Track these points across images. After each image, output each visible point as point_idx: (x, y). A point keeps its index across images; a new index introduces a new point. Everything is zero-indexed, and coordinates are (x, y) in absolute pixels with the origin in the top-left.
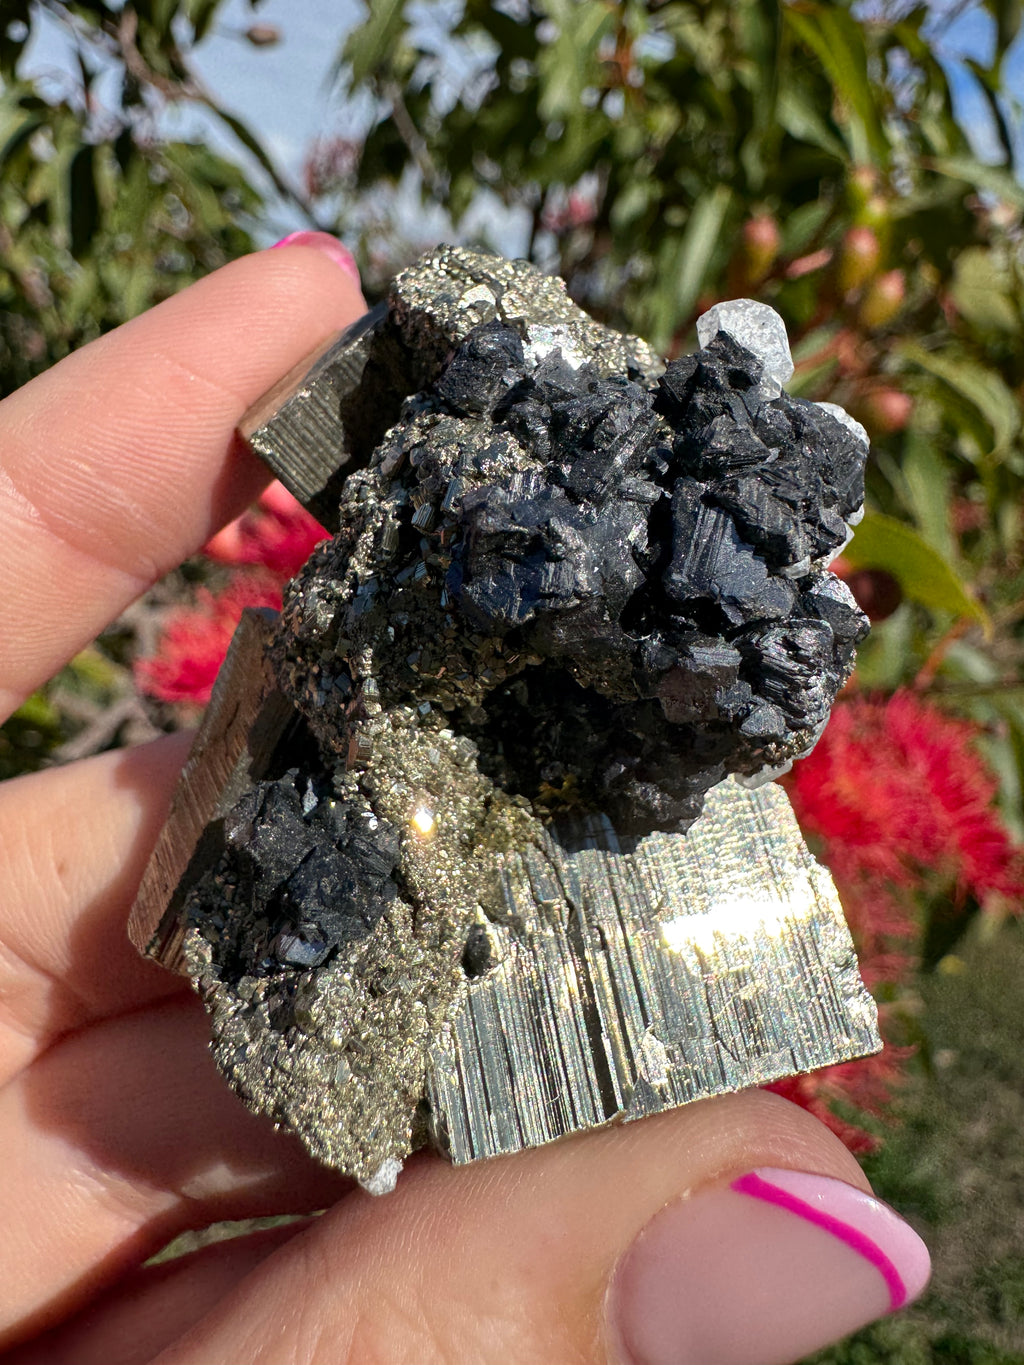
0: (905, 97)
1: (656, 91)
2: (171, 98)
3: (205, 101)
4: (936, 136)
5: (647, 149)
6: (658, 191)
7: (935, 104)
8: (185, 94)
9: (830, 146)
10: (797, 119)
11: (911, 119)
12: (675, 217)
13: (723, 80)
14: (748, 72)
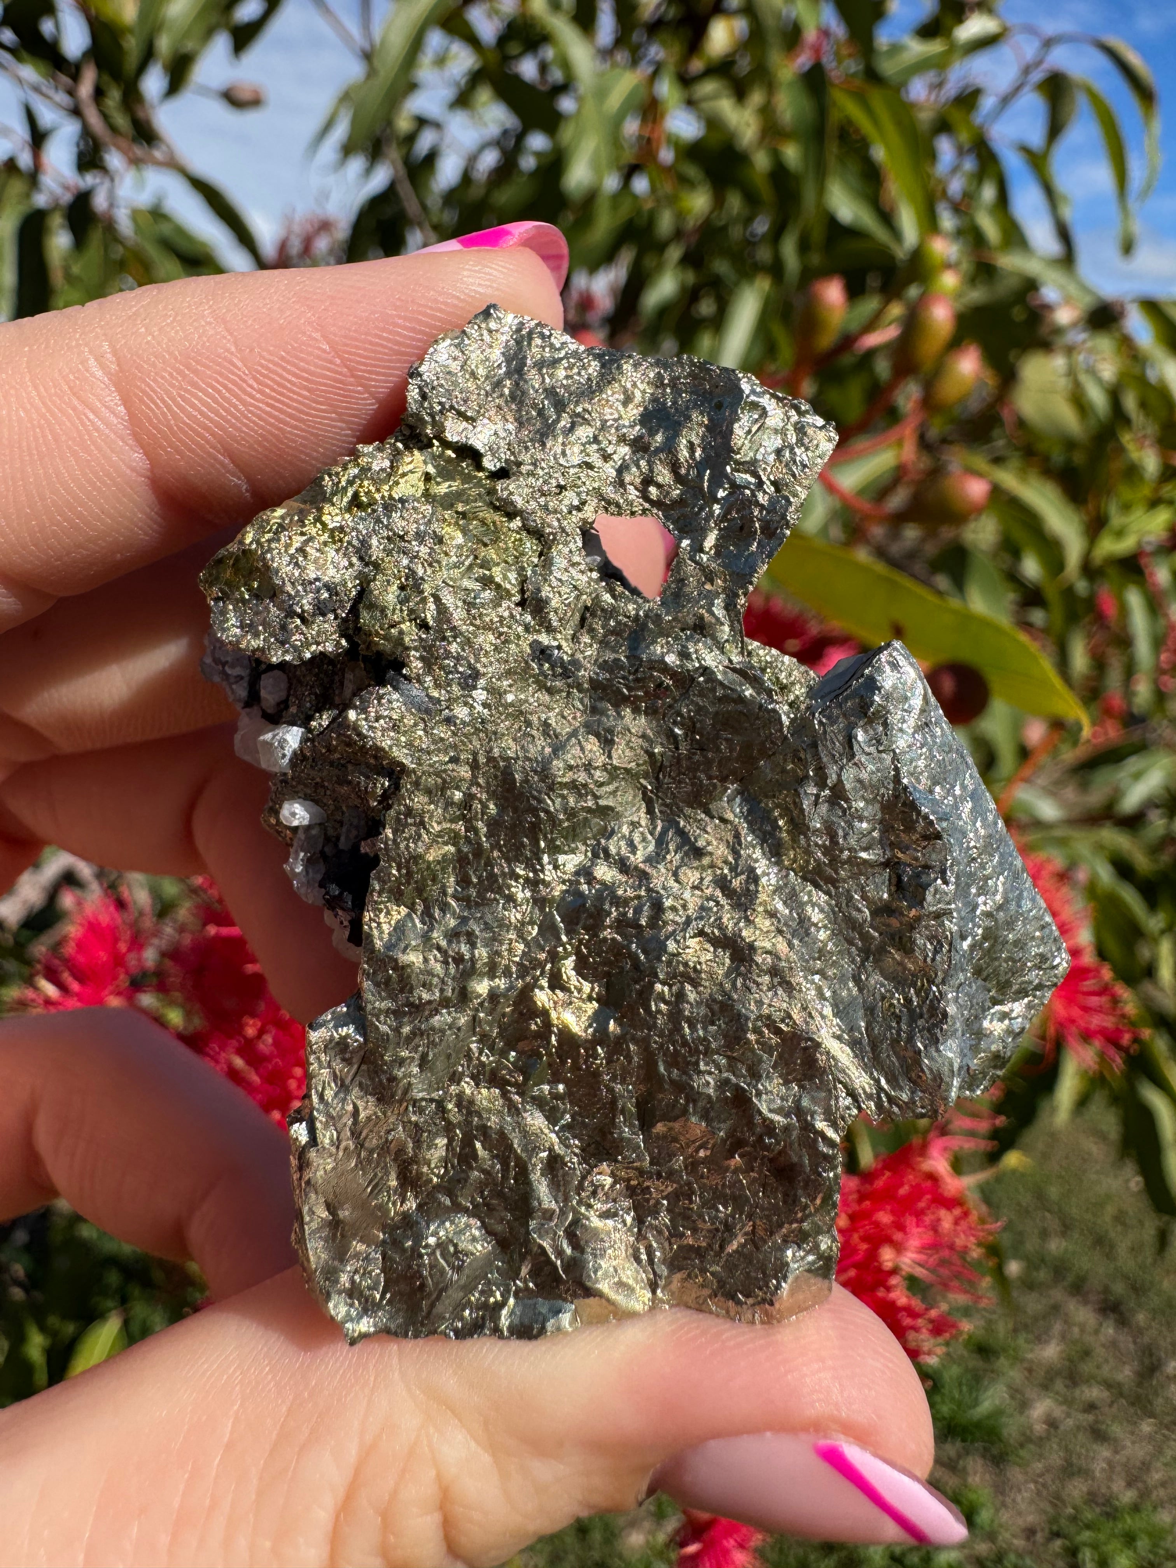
0: (956, 186)
1: (692, 171)
2: (136, 162)
4: (990, 227)
5: (678, 234)
6: (690, 277)
7: (988, 193)
8: (152, 158)
9: (880, 233)
10: (845, 206)
11: (963, 208)
12: (706, 307)
13: (761, 161)
14: (792, 153)
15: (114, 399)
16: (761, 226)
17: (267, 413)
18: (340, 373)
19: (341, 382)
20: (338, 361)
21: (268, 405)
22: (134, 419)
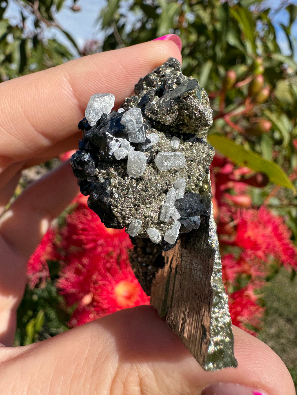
0: (262, 34)
1: (192, 30)
2: (48, 26)
3: (58, 27)
4: (271, 46)
5: (188, 46)
7: (271, 37)
8: (52, 25)
9: (241, 48)
10: (232, 40)
11: (263, 40)
13: (210, 27)
14: (218, 26)
15: (69, 85)
16: (210, 43)
17: (108, 86)
18: (126, 74)
19: (126, 76)
20: (125, 71)
21: (108, 84)
22: (74, 91)
